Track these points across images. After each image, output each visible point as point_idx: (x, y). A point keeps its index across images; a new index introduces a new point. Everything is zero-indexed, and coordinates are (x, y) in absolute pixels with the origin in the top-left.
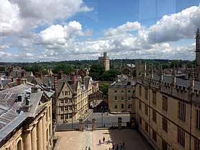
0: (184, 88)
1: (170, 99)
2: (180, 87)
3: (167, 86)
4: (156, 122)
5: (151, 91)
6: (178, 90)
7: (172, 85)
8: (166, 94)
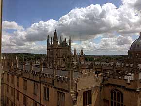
0: (37, 73)
1: (28, 81)
2: (35, 72)
3: (27, 72)
4: (19, 100)
5: (16, 77)
6: (33, 75)
7: (30, 71)
8: (26, 78)
